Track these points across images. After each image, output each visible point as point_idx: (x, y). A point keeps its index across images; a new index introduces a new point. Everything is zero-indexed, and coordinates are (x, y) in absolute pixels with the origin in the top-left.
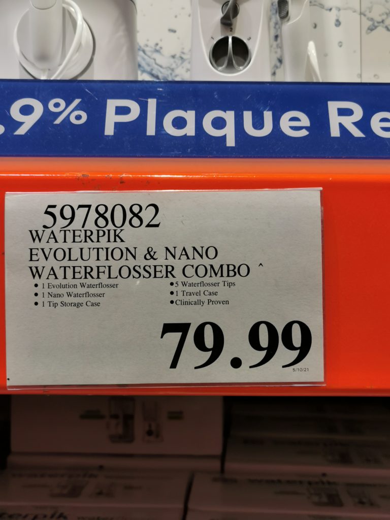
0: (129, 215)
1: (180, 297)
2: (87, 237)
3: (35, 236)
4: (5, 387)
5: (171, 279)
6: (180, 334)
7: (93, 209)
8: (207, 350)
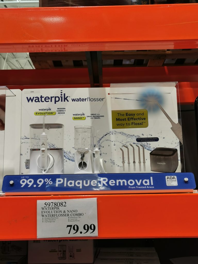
0: (60, 204)
1: (70, 220)
2: (53, 209)
3: (43, 209)
4: (37, 239)
5: (68, 216)
6: (70, 227)
7: (54, 203)
8: (75, 230)
